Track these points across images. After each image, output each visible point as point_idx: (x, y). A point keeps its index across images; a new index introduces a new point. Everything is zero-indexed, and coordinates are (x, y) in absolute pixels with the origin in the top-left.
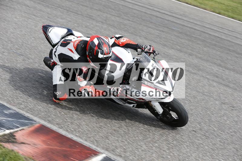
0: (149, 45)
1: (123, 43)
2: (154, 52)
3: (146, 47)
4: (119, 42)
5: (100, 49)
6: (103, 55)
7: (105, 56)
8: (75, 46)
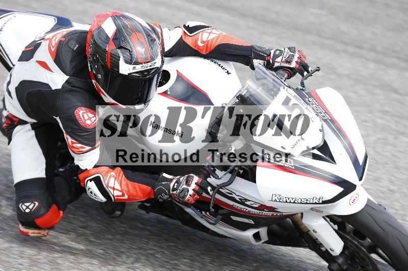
0: (289, 48)
1: (208, 41)
2: (303, 68)
3: (277, 53)
4: (196, 41)
5: (120, 48)
6: (132, 66)
7: (139, 68)
8: (53, 50)
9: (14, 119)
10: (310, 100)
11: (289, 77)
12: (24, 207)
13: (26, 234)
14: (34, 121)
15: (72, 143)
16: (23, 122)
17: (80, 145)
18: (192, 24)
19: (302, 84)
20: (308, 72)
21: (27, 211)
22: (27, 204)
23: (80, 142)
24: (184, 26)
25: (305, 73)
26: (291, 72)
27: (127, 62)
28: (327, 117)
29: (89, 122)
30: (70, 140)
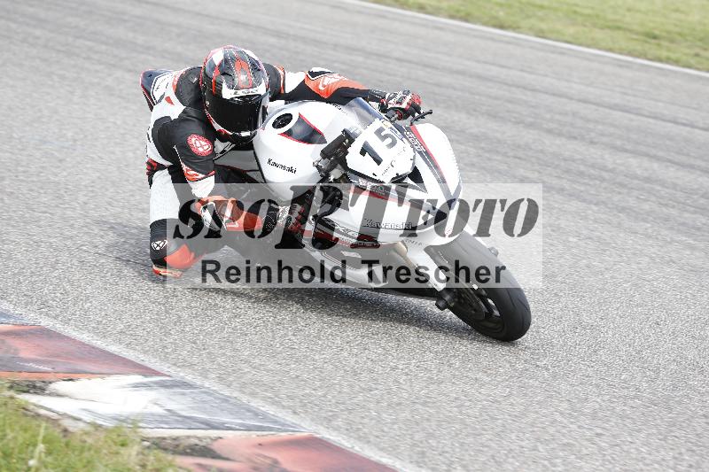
1: (330, 85)
2: (414, 109)
3: (392, 95)
4: (318, 85)
5: (224, 74)
6: (233, 91)
7: (240, 93)
8: (175, 83)
9: (153, 164)
10: (408, 133)
11: (400, 118)
12: (156, 246)
13: (157, 273)
14: (170, 164)
15: (187, 170)
16: (161, 167)
17: (193, 172)
18: (315, 70)
19: (412, 124)
20: (419, 113)
21: (158, 248)
22: (158, 243)
23: (194, 170)
24: (309, 72)
25: (417, 114)
26: (404, 114)
27: (229, 87)
28: (422, 149)
29: (201, 150)
30: (185, 167)
